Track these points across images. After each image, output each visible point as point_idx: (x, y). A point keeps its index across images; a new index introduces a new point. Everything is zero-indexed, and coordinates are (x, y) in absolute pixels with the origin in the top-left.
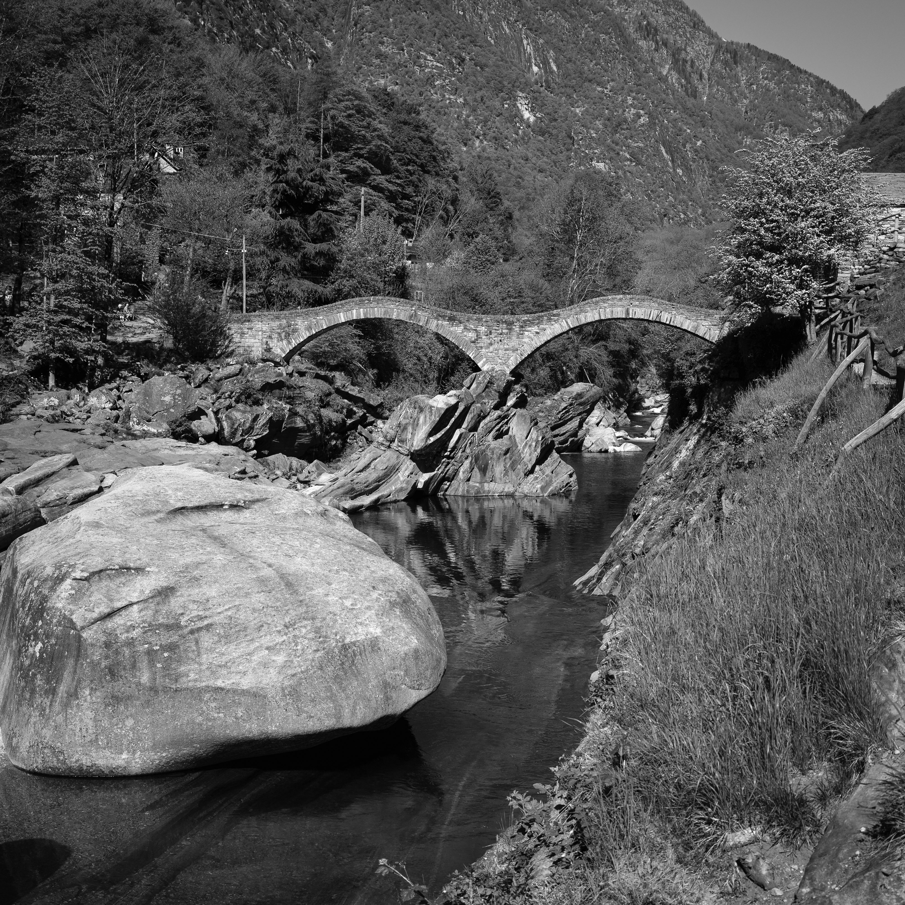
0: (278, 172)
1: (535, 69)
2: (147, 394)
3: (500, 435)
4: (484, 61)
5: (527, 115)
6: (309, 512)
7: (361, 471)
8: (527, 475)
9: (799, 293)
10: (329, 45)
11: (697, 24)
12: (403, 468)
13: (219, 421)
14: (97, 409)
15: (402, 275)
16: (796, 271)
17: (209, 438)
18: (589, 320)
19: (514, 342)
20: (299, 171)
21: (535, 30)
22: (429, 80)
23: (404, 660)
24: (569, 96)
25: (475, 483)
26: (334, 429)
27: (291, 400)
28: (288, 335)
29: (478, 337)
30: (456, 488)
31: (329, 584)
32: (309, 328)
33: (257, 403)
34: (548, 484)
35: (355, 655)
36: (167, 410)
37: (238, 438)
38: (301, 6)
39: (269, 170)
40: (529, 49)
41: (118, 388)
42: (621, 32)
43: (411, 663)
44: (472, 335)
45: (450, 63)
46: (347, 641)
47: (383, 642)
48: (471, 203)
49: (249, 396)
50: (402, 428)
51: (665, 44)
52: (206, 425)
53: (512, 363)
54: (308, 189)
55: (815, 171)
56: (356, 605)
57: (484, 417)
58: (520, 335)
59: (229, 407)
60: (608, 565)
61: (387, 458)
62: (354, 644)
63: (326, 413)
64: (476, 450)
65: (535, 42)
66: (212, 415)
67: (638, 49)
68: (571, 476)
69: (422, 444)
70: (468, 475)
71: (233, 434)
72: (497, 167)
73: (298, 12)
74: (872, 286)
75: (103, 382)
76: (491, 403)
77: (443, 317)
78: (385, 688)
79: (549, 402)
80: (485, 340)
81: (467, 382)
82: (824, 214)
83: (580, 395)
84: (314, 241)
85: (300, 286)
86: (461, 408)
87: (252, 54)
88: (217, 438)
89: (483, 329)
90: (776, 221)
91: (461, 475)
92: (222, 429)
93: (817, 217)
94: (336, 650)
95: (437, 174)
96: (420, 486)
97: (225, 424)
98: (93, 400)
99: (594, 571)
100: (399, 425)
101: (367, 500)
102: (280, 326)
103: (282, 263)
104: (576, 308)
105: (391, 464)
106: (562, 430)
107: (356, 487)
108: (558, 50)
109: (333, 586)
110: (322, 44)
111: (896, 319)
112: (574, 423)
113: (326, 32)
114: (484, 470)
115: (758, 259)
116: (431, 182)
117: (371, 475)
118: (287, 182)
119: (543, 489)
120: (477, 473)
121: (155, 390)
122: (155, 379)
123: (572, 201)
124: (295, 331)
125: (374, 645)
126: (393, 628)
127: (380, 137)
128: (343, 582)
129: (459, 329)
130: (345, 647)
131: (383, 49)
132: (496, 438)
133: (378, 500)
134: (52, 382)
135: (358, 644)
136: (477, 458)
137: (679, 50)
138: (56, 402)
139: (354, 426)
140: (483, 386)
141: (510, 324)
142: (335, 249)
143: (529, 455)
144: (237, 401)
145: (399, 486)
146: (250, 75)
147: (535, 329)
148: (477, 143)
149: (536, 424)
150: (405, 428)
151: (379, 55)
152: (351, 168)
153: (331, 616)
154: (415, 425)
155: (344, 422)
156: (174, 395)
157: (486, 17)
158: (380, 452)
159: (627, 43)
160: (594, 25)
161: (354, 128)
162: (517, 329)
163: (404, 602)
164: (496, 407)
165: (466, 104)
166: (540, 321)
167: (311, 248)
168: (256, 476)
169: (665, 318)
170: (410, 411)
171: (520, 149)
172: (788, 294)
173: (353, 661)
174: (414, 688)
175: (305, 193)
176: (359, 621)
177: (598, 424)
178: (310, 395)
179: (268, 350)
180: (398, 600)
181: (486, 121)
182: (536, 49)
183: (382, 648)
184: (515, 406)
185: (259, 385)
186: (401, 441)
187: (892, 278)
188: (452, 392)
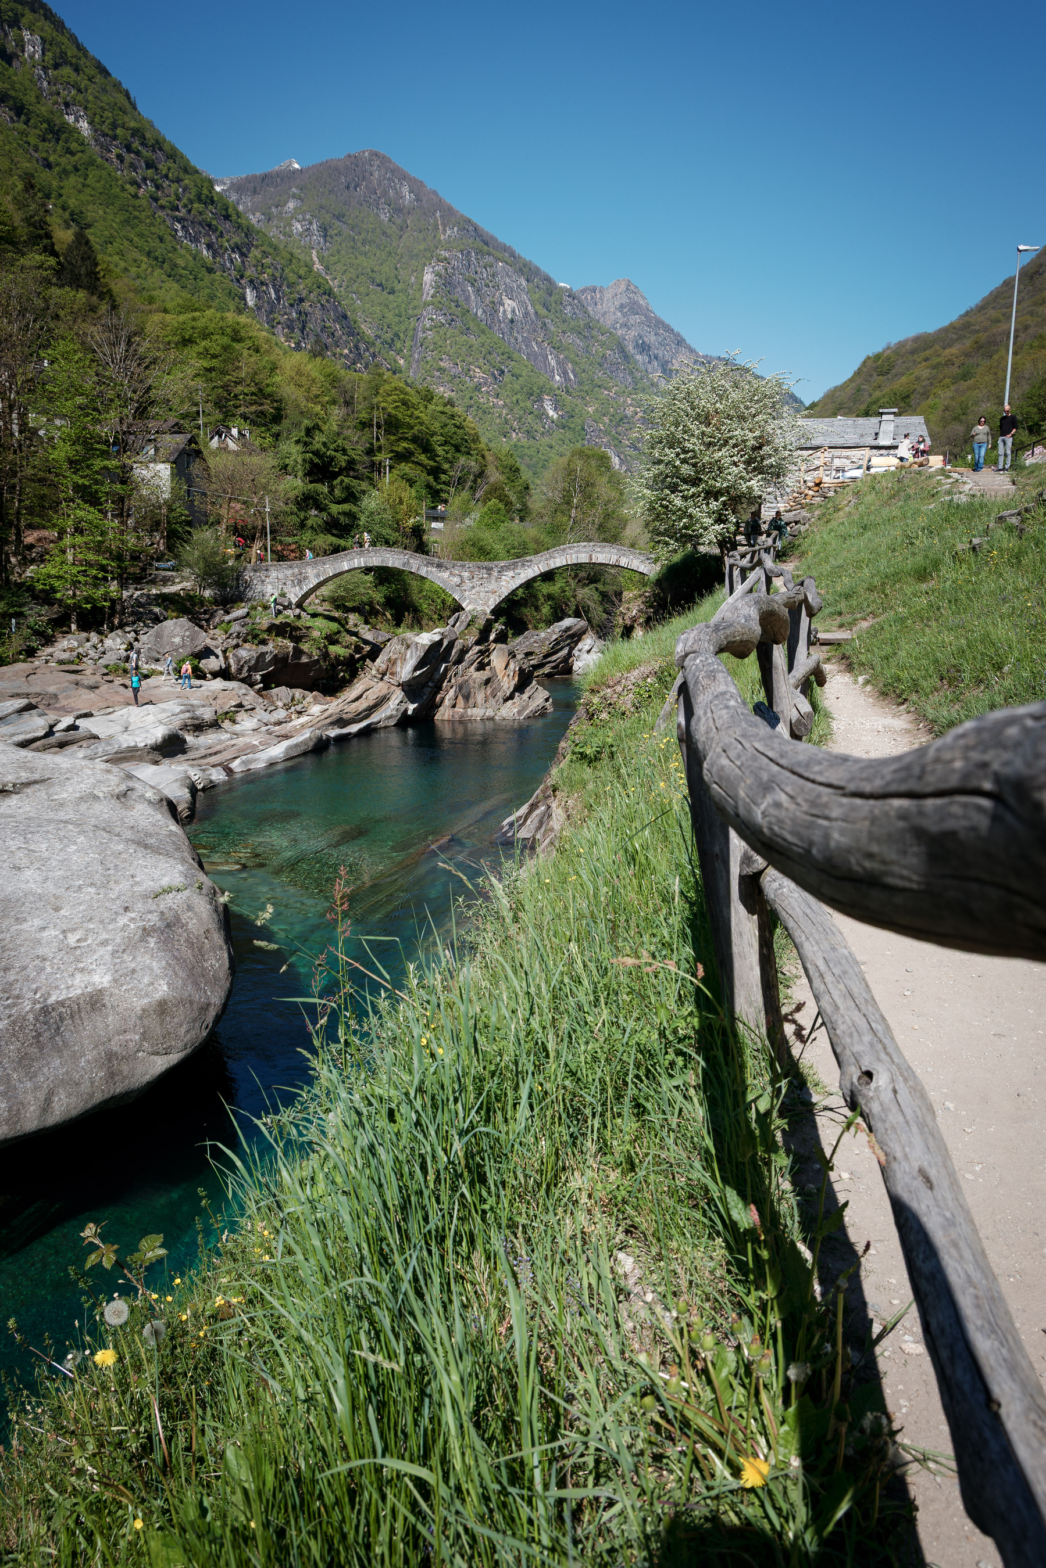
0: (306, 444)
1: (557, 378)
2: (158, 636)
3: (481, 667)
4: (518, 372)
5: (551, 413)
6: (101, 795)
7: (353, 701)
8: (506, 700)
9: (717, 527)
10: (402, 362)
11: (680, 342)
12: (393, 697)
13: (226, 658)
14: (111, 650)
15: (417, 532)
16: (714, 505)
17: (215, 675)
18: (558, 565)
19: (493, 586)
20: (324, 444)
21: (557, 348)
22: (478, 388)
23: (141, 1018)
24: (583, 398)
25: (459, 709)
26: (342, 663)
27: (297, 640)
28: (300, 582)
29: (462, 581)
30: (443, 714)
31: (57, 909)
32: (318, 576)
33: (264, 642)
34: (524, 708)
35: (62, 1020)
36: (176, 650)
37: (244, 674)
38: (379, 333)
39: (298, 442)
40: (553, 363)
41: (136, 632)
42: (622, 350)
43: (153, 1022)
44: (456, 580)
45: (493, 374)
46: (52, 1000)
47: (111, 995)
48: (494, 476)
49: (255, 636)
50: (392, 662)
51: (656, 358)
52: (212, 664)
53: (493, 603)
54: (332, 459)
55: (735, 395)
56: (86, 940)
57: (467, 652)
58: (498, 579)
59: (237, 646)
60: (533, 807)
61: (379, 689)
62: (62, 1004)
63: (334, 650)
64: (460, 680)
65: (557, 357)
66: (220, 654)
67: (636, 362)
68: (547, 700)
69: (409, 676)
70: (452, 702)
71: (240, 670)
72: (529, 453)
73: (378, 337)
74: (796, 523)
75: (121, 626)
76: (472, 639)
77: (432, 564)
78: (110, 1060)
79: (543, 635)
80: (468, 584)
81: (451, 621)
82: (744, 441)
83: (568, 629)
84: (339, 503)
85: (325, 540)
86: (445, 643)
87: (319, 359)
88: (224, 674)
89: (466, 574)
90: (693, 451)
91: (447, 702)
92: (229, 666)
93: (735, 446)
94: (31, 1017)
95: (468, 453)
96: (410, 712)
97: (231, 661)
98: (108, 642)
99: (524, 810)
100: (389, 660)
101: (354, 728)
102: (293, 575)
103: (309, 522)
104: (545, 554)
105: (382, 694)
106: (554, 658)
107: (344, 716)
108: (575, 363)
109: (63, 912)
110: (395, 361)
111: (818, 553)
112: (565, 651)
113: (399, 352)
114: (467, 698)
115: (673, 492)
116: (462, 460)
117: (362, 705)
118: (313, 453)
119: (519, 712)
120: (461, 701)
121: (166, 632)
122: (168, 623)
123: (570, 472)
124: (306, 578)
125: (95, 1001)
126: (134, 971)
127: (421, 424)
128: (80, 904)
129: (446, 575)
130: (46, 1011)
131: (442, 364)
132: (478, 669)
133: (369, 725)
134: (74, 627)
135: (68, 1002)
136: (461, 687)
137: (667, 362)
138: (76, 644)
139: (363, 659)
140: (465, 624)
141: (489, 570)
142: (354, 509)
143: (508, 684)
144: (245, 641)
145: (389, 713)
146: (315, 374)
147: (511, 573)
148: (514, 435)
149: (514, 656)
150: (394, 663)
151: (440, 369)
152: (400, 449)
153: (37, 962)
154: (404, 660)
155: (352, 656)
156: (183, 637)
157: (520, 339)
158: (372, 683)
159: (626, 357)
160: (603, 344)
161: (400, 416)
162: (495, 574)
163: (168, 926)
164: (477, 643)
165: (505, 405)
166: (514, 566)
167: (335, 509)
168: (253, 709)
169: (623, 562)
170: (399, 647)
171: (546, 440)
172: (706, 529)
173: (58, 1028)
174: (158, 1054)
175: (330, 463)
176: (81, 965)
177: (589, 652)
178: (316, 634)
179: (283, 595)
180: (159, 924)
181: (521, 418)
182: (558, 363)
183: (109, 1005)
184: (495, 641)
185: (265, 626)
186: (392, 674)
187: (817, 513)
188: (437, 630)
